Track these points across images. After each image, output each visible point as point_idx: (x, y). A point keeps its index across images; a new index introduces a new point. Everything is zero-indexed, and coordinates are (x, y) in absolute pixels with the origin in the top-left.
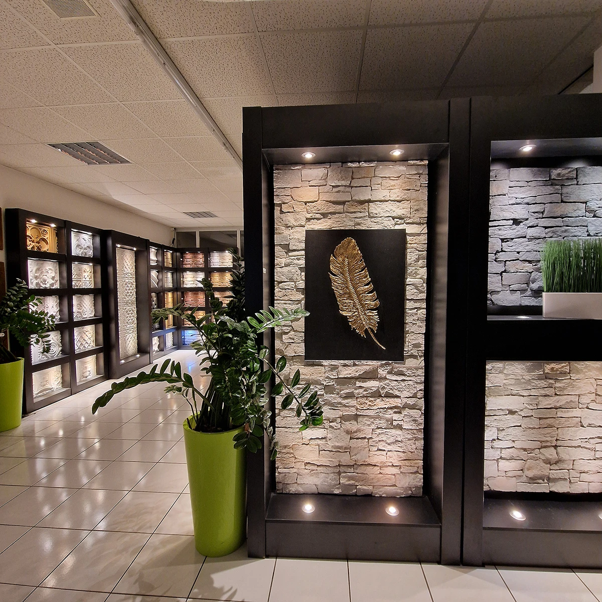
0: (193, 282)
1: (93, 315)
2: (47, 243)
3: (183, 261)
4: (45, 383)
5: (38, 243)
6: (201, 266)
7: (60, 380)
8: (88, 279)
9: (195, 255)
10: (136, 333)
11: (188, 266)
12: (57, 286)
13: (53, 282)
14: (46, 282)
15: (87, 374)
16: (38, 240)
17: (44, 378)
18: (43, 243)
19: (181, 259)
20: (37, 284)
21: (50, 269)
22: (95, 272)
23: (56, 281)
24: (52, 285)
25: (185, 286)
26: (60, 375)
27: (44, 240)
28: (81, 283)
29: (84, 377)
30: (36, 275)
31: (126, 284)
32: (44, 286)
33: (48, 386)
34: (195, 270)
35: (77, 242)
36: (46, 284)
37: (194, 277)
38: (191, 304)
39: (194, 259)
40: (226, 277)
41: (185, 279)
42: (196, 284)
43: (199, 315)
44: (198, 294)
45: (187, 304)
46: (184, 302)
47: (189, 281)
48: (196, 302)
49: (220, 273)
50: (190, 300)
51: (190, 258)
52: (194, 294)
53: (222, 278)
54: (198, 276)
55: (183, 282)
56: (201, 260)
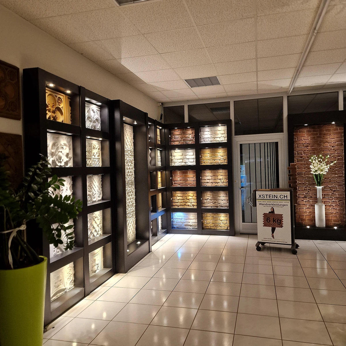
0: (181, 160)
2: (62, 114)
3: (171, 138)
4: (59, 283)
5: (54, 112)
6: (190, 143)
7: (72, 278)
8: (96, 157)
9: (184, 131)
10: (135, 217)
11: (177, 143)
12: (70, 165)
13: (68, 160)
14: (61, 160)
15: (96, 268)
16: (54, 109)
18: (58, 114)
19: (170, 136)
20: (54, 162)
21: (65, 145)
24: (66, 163)
25: (173, 164)
26: (72, 272)
27: (59, 109)
28: (91, 162)
30: (52, 151)
32: (59, 164)
33: (62, 287)
34: (184, 147)
35: (88, 114)
36: (61, 162)
37: (182, 155)
38: (180, 184)
39: (182, 135)
40: (219, 154)
41: (173, 158)
42: (185, 163)
43: (189, 196)
44: (186, 173)
45: (175, 184)
46: (172, 182)
47: (178, 159)
48: (185, 182)
49: (211, 150)
50: (179, 179)
51: (178, 135)
52: (184, 173)
53: (214, 154)
54: (187, 153)
55: (172, 160)
56: (190, 136)
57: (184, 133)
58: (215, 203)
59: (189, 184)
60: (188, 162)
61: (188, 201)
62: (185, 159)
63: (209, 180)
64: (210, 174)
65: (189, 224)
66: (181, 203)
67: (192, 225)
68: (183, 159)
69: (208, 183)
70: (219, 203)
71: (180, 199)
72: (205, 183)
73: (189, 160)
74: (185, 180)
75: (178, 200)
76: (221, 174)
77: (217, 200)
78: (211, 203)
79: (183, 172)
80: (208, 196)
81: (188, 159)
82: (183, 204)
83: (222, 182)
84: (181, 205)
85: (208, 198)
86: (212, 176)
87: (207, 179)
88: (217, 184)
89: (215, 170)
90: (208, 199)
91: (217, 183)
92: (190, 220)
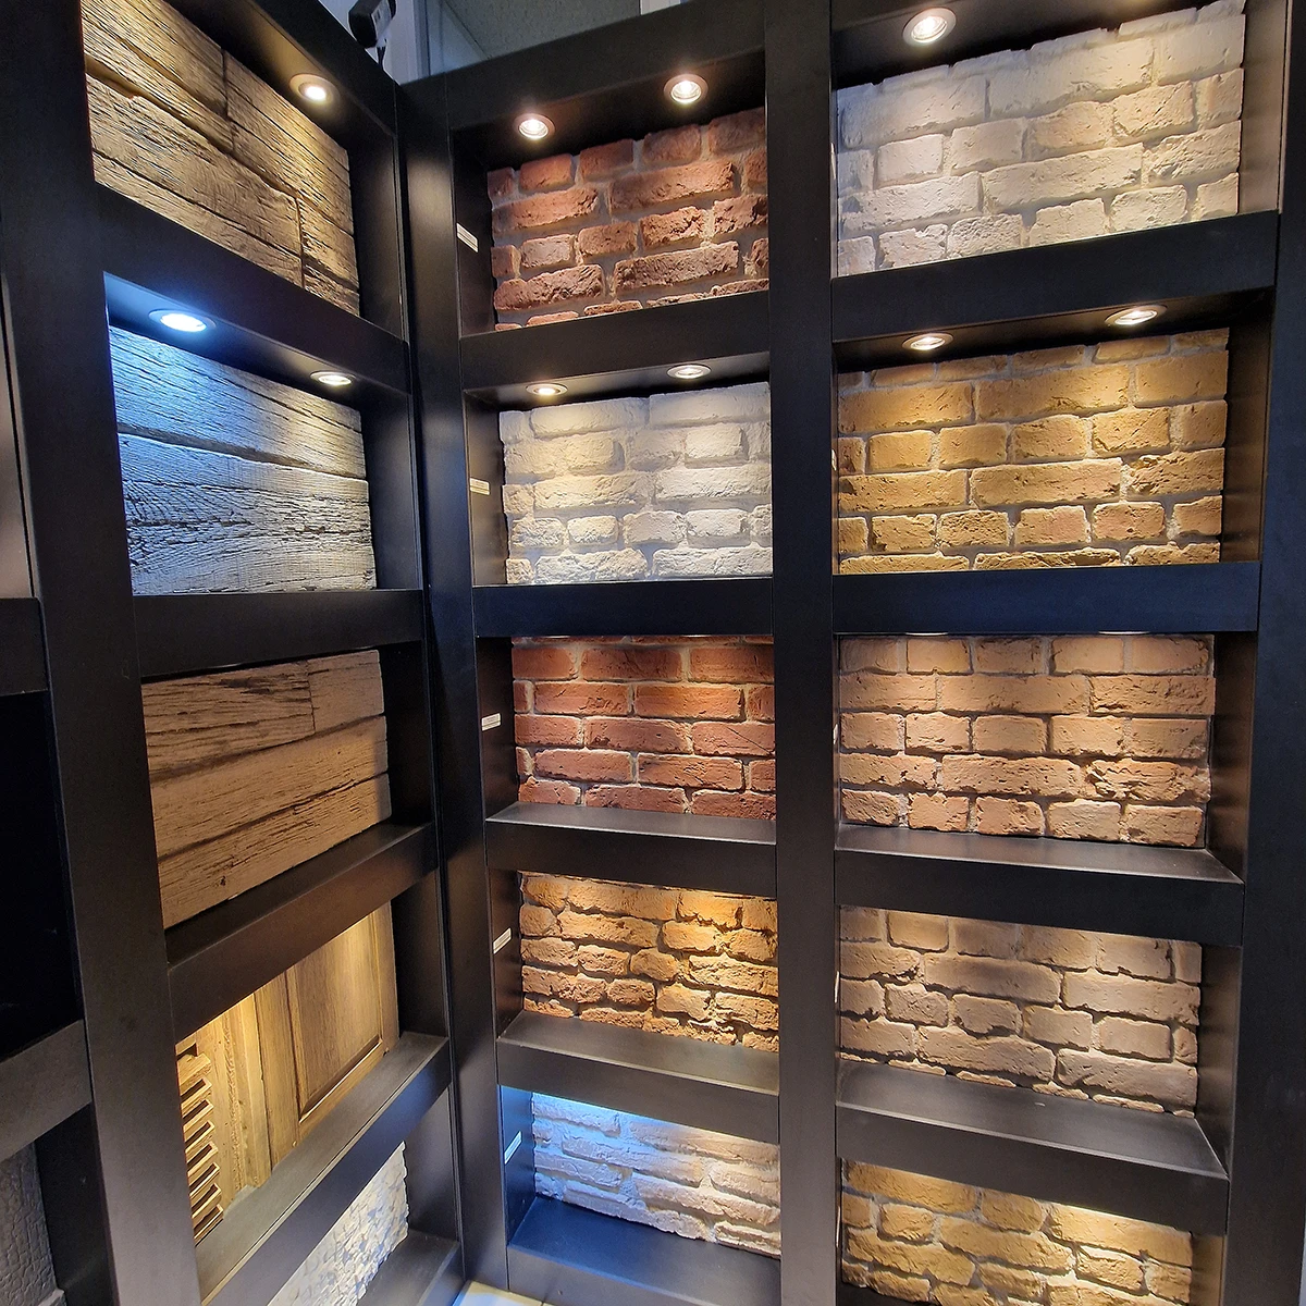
0: (602, 525)
3: (489, 274)
37: (616, 463)
38: (589, 783)
40: (1084, 426)
41: (523, 496)
42: (647, 548)
43: (687, 920)
44: (662, 665)
45: (548, 776)
46: (513, 760)
48: (645, 765)
49: (975, 376)
50: (580, 729)
52: (631, 663)
54: (671, 442)
55: (501, 524)
56: (709, 229)
57: (634, 199)
58: (1000, 1031)
59: (689, 789)
60: (683, 548)
61: (677, 966)
62: (649, 510)
63: (939, 756)
64: (952, 693)
65: (691, 1196)
66: (610, 977)
67: (719, 1210)
68: (619, 511)
69: (909, 788)
70: (1055, 1047)
71: (589, 940)
72: (875, 785)
73: (690, 515)
74: (653, 745)
75: (578, 942)
76: (1108, 692)
77: (1023, 1003)
78: (952, 1029)
79: (626, 650)
80: (911, 945)
81: (683, 504)
82: (630, 996)
83: (1109, 796)
84: (604, 1001)
85: (906, 959)
86: (973, 715)
87: (910, 751)
88: (1032, 819)
89: (1025, 645)
90: (910, 974)
91: (1034, 796)
92: (693, 1158)
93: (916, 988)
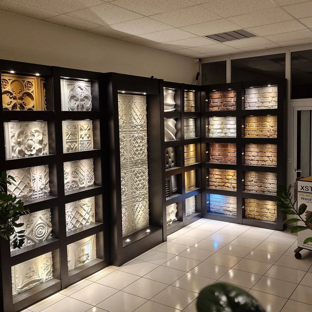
0: (220, 131)
1: (92, 183)
2: (32, 98)
3: (209, 102)
4: (31, 274)
5: (21, 99)
6: (232, 108)
7: (50, 268)
8: (86, 138)
9: (225, 94)
10: (147, 200)
11: (216, 109)
12: (46, 152)
13: (41, 147)
14: (32, 149)
15: (84, 258)
16: (21, 95)
17: (30, 268)
18: (28, 99)
19: (207, 100)
20: (20, 152)
21: (36, 131)
22: (94, 129)
23: (45, 145)
24: (39, 151)
25: (211, 135)
26: (50, 263)
28: (76, 145)
29: (80, 263)
30: (19, 140)
31: (135, 140)
32: (29, 153)
33: (36, 277)
34: (224, 114)
35: (72, 93)
36: (32, 151)
37: (222, 124)
38: (218, 160)
39: (223, 99)
40: (268, 123)
41: (211, 127)
42: (225, 133)
43: (229, 175)
44: (227, 146)
45: (213, 159)
46: (209, 157)
47: (216, 129)
48: (224, 158)
49: (259, 118)
50: (217, 154)
51: (217, 98)
52: (223, 146)
53: (261, 125)
54: (228, 122)
55: (209, 130)
56: (232, 100)
57: (225, 96)
58: (261, 186)
59: (229, 160)
60: (229, 133)
61: (227, 181)
62: (225, 129)
63: (255, 156)
64: (256, 150)
65: (228, 209)
66: (220, 182)
67: (232, 210)
68: (222, 129)
69: (252, 160)
70: (266, 188)
71: (217, 178)
72: (248, 160)
74: (225, 156)
75: (216, 178)
76: (270, 150)
77: (263, 183)
78: (257, 187)
79: (223, 144)
80: (252, 177)
81: (229, 129)
82: (222, 185)
83: (271, 161)
84: (219, 186)
85: (252, 179)
86: (258, 152)
87: (252, 156)
88: (264, 163)
89: (263, 145)
90: (252, 181)
91: (264, 161)
92: (229, 204)
93: (253, 182)
